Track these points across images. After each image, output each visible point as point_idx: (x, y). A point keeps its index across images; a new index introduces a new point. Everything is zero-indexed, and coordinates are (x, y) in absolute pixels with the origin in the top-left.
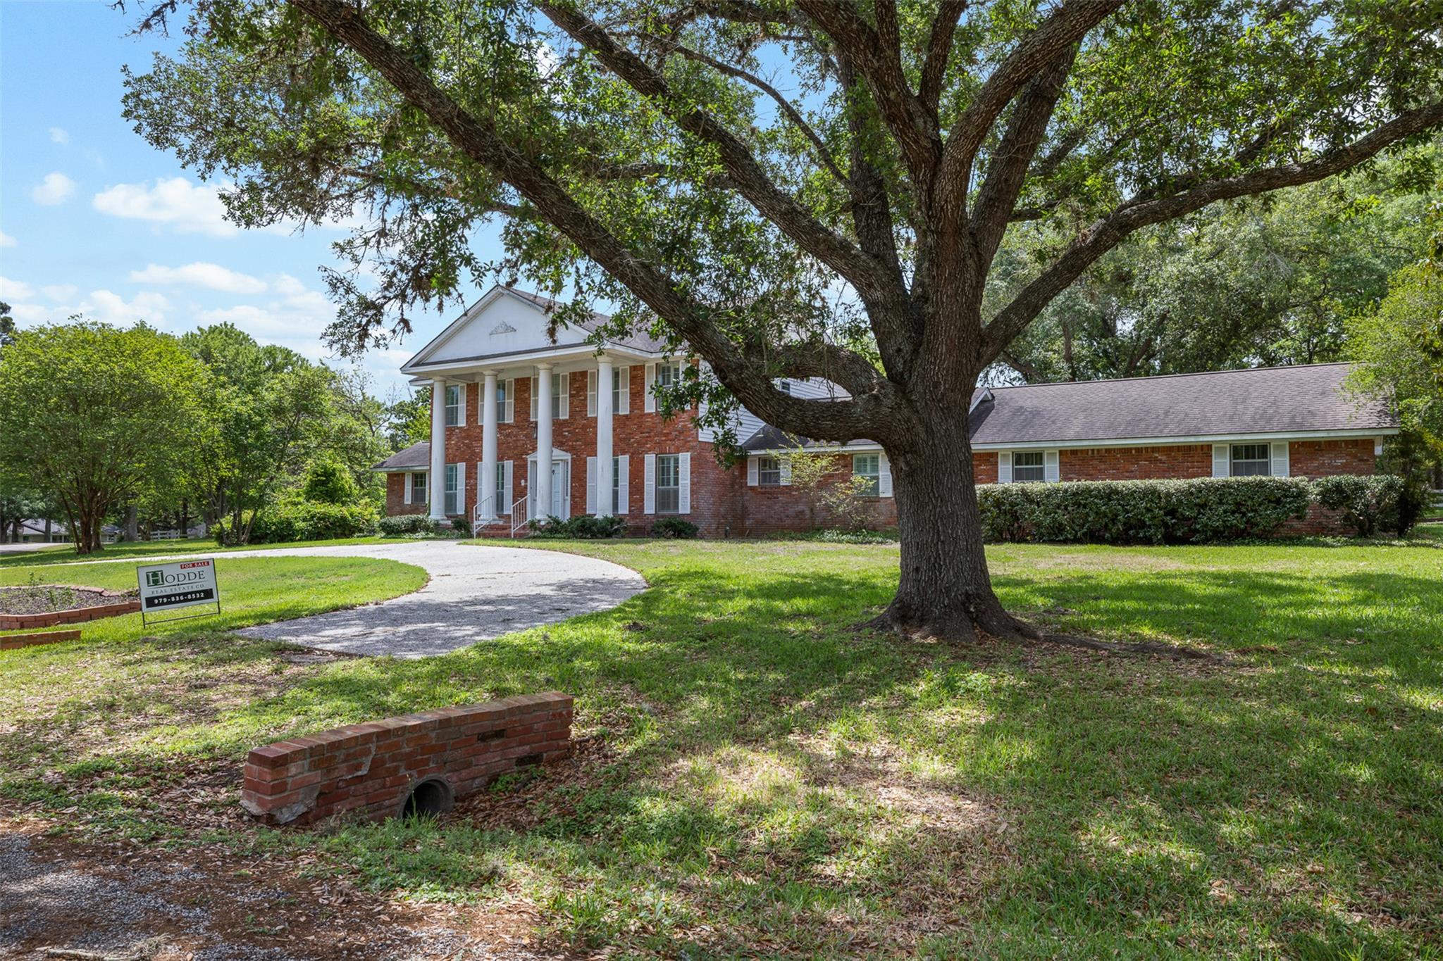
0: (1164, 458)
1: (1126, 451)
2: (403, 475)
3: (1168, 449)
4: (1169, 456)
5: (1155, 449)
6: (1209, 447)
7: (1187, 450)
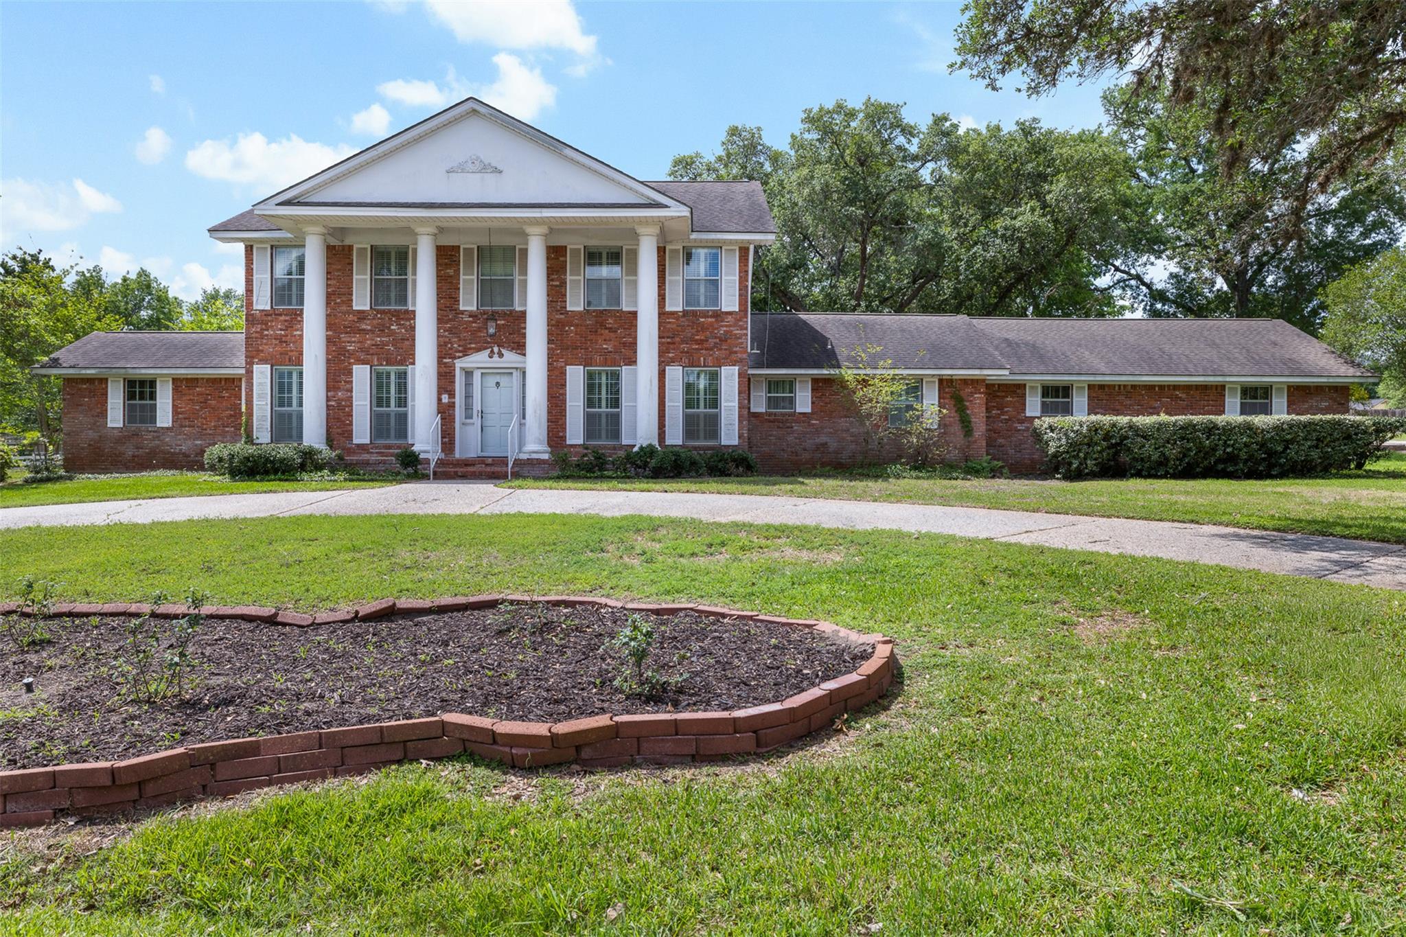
0: (1184, 396)
1: (1150, 388)
2: (104, 381)
3: (1187, 388)
4: (1188, 394)
5: (1176, 387)
6: (1223, 387)
7: (1204, 388)
